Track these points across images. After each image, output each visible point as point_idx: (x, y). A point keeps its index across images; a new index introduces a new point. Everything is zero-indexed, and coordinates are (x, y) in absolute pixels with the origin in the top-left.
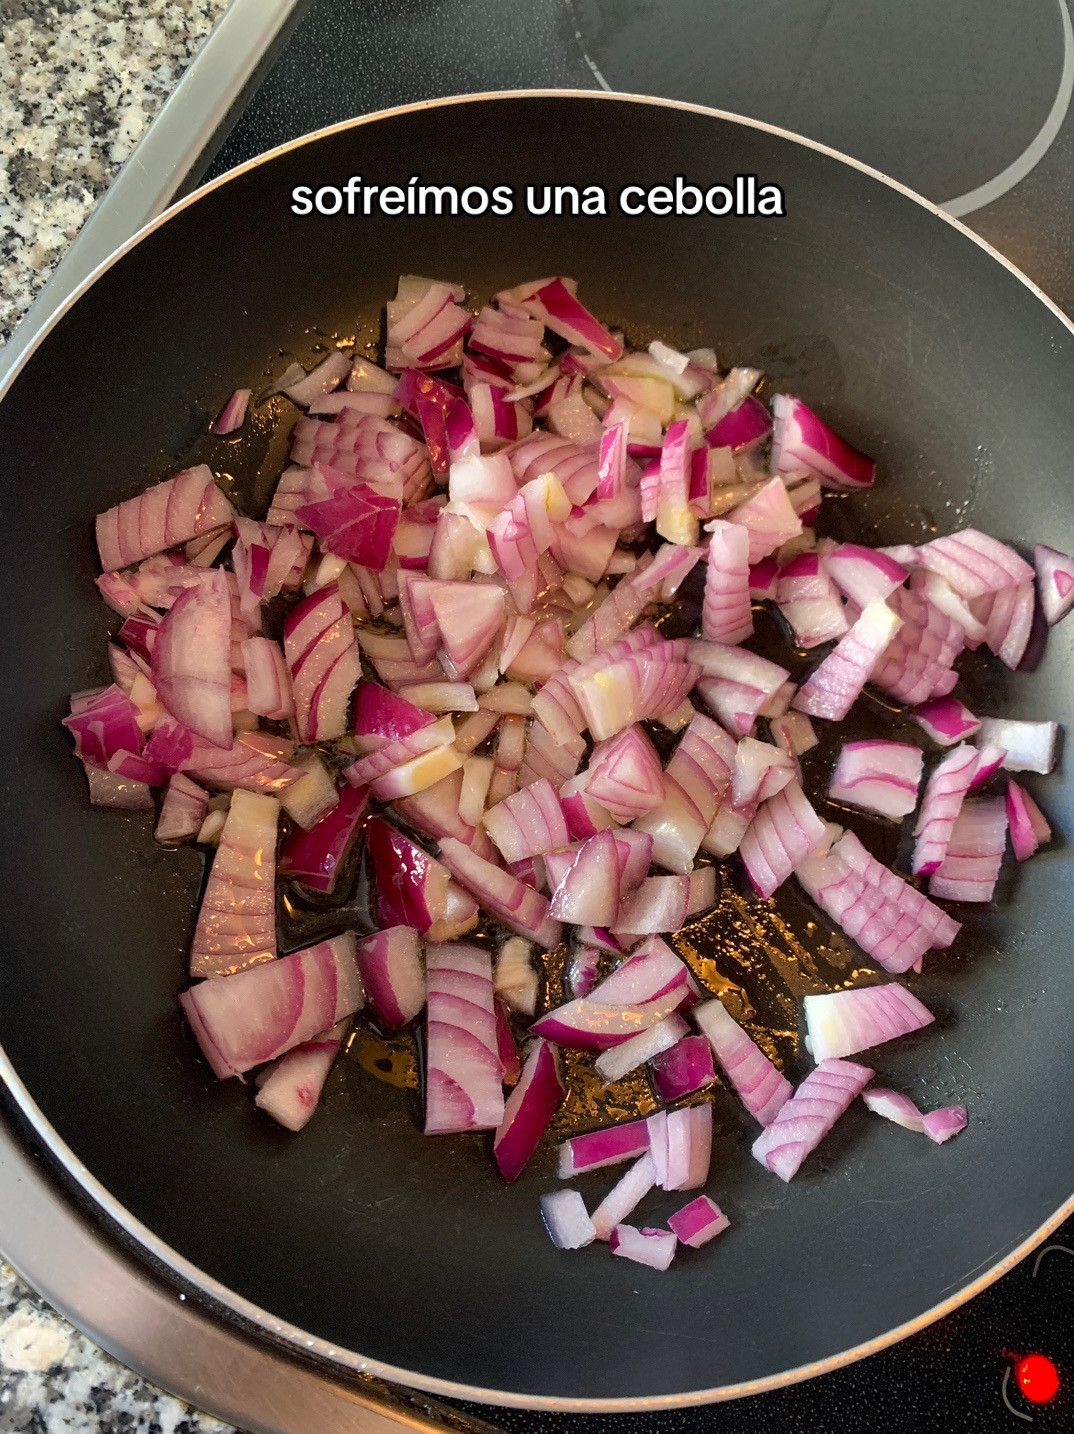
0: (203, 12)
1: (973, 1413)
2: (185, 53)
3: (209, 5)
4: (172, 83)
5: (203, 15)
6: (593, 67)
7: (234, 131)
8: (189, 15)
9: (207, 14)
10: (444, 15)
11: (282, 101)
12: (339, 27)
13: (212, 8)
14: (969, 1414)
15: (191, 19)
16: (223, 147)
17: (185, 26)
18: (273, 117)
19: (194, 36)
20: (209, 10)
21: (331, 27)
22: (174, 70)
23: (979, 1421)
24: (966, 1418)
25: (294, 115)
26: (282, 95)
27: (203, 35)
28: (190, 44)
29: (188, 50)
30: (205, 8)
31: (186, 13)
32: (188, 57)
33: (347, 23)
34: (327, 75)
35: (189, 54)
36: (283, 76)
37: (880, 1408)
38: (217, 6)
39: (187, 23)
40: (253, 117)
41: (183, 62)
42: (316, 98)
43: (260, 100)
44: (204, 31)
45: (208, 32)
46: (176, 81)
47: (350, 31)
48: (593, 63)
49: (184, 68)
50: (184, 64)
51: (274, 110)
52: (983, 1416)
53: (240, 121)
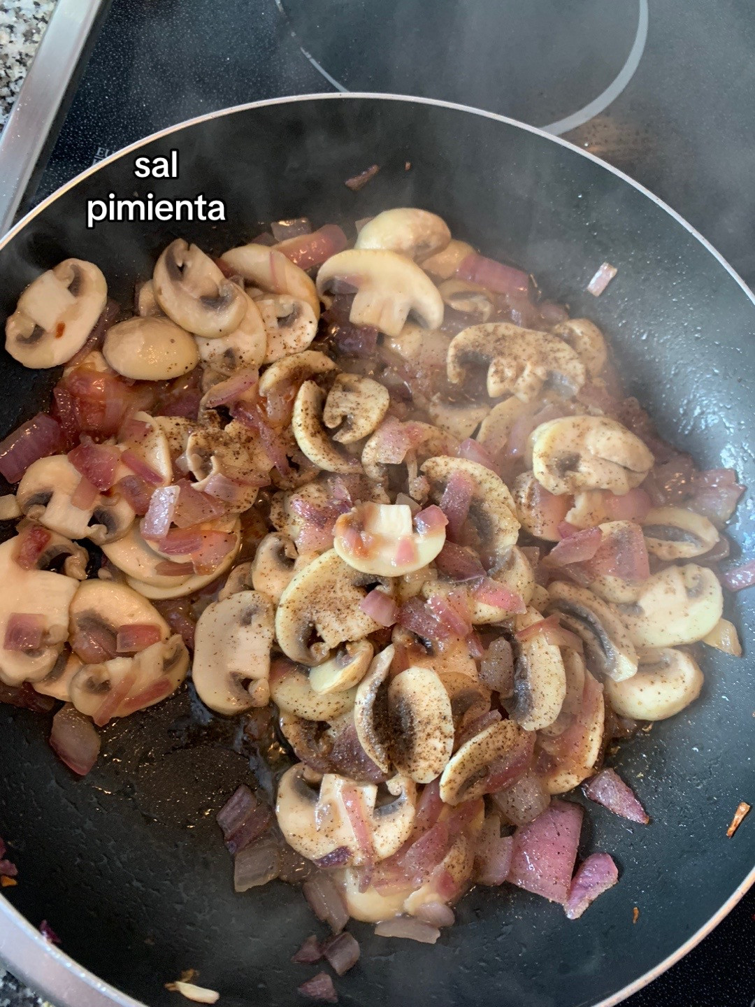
0: (17, 61)
1: (742, 965)
2: (9, 93)
3: (21, 54)
4: (5, 117)
5: (18, 63)
6: (309, 56)
7: (57, 145)
8: (8, 64)
9: (21, 62)
10: (194, 35)
11: (88, 117)
12: (119, 56)
13: (23, 57)
14: (739, 966)
15: (9, 68)
16: (51, 159)
17: (6, 73)
18: (82, 131)
19: (13, 79)
20: (21, 58)
21: (113, 57)
22: (4, 108)
23: (746, 969)
24: (738, 969)
25: (99, 126)
26: (87, 113)
27: (21, 78)
28: (12, 86)
29: (11, 91)
30: (18, 57)
31: (5, 63)
32: (12, 96)
33: (124, 52)
34: (117, 93)
35: (13, 94)
36: (85, 99)
37: (678, 974)
38: (27, 55)
39: (8, 71)
40: (68, 133)
41: (9, 100)
42: (112, 112)
43: (72, 119)
44: (21, 75)
45: (24, 75)
46: (7, 115)
47: (129, 58)
48: (307, 53)
49: (11, 105)
50: (10, 102)
51: (83, 125)
52: (749, 965)
53: (60, 138)
